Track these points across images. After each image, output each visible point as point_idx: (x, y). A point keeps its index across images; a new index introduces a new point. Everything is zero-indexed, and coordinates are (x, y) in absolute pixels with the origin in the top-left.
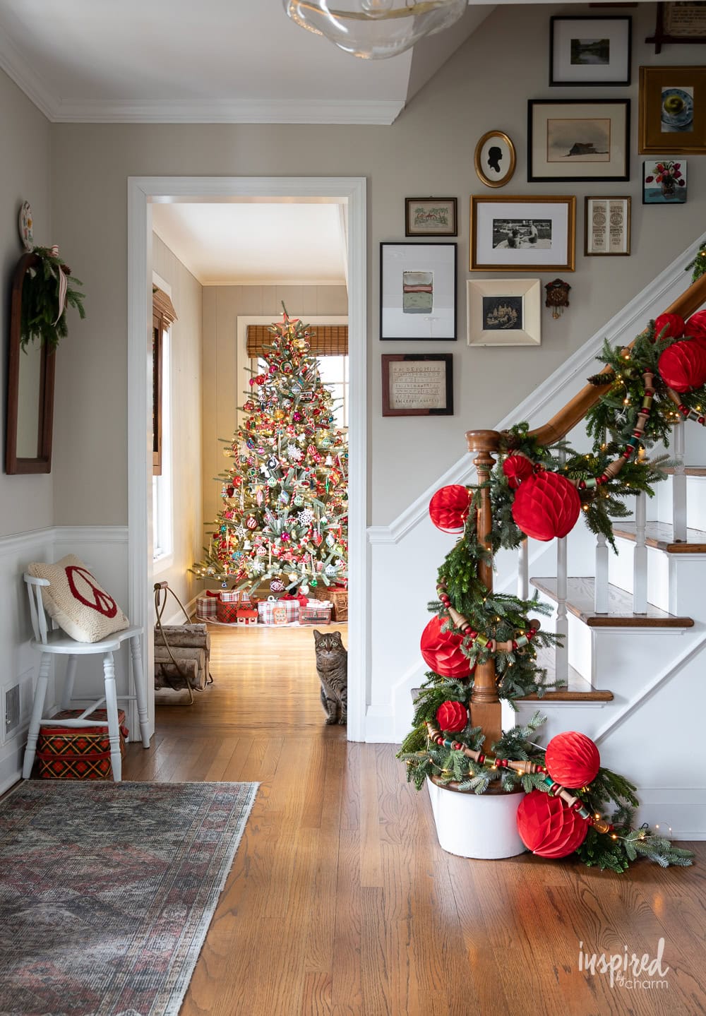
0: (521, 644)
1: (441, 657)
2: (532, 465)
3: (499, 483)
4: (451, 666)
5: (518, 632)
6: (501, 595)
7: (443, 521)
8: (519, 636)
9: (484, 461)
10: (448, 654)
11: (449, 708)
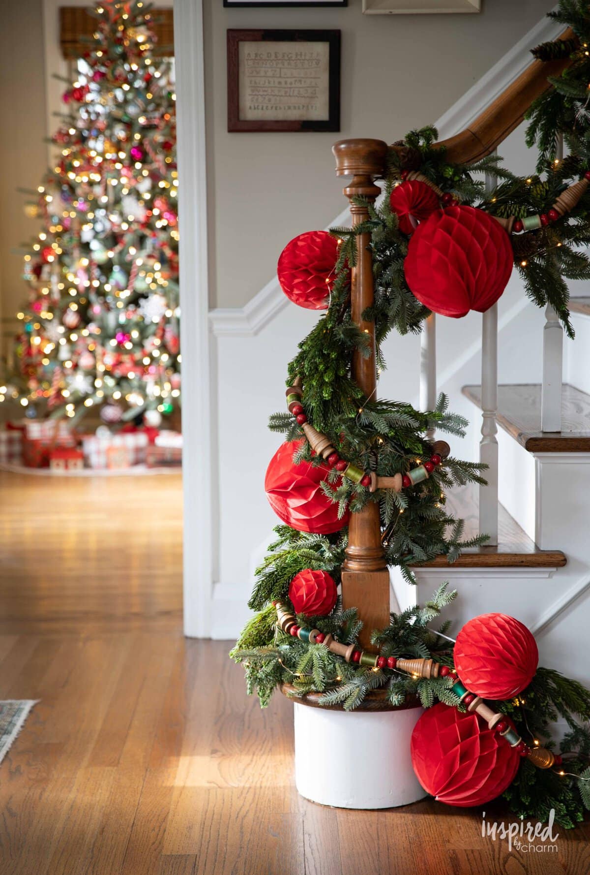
0: (416, 479)
1: (295, 502)
2: (438, 196)
3: (385, 226)
4: (310, 515)
5: (412, 461)
6: (386, 404)
7: (299, 289)
8: (414, 466)
9: (360, 191)
10: (306, 498)
11: (307, 581)
